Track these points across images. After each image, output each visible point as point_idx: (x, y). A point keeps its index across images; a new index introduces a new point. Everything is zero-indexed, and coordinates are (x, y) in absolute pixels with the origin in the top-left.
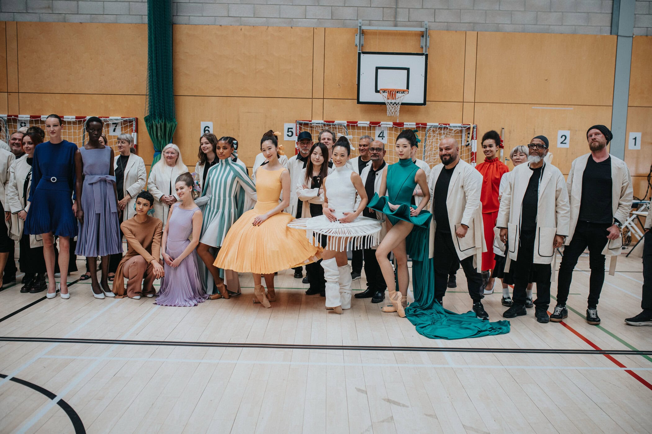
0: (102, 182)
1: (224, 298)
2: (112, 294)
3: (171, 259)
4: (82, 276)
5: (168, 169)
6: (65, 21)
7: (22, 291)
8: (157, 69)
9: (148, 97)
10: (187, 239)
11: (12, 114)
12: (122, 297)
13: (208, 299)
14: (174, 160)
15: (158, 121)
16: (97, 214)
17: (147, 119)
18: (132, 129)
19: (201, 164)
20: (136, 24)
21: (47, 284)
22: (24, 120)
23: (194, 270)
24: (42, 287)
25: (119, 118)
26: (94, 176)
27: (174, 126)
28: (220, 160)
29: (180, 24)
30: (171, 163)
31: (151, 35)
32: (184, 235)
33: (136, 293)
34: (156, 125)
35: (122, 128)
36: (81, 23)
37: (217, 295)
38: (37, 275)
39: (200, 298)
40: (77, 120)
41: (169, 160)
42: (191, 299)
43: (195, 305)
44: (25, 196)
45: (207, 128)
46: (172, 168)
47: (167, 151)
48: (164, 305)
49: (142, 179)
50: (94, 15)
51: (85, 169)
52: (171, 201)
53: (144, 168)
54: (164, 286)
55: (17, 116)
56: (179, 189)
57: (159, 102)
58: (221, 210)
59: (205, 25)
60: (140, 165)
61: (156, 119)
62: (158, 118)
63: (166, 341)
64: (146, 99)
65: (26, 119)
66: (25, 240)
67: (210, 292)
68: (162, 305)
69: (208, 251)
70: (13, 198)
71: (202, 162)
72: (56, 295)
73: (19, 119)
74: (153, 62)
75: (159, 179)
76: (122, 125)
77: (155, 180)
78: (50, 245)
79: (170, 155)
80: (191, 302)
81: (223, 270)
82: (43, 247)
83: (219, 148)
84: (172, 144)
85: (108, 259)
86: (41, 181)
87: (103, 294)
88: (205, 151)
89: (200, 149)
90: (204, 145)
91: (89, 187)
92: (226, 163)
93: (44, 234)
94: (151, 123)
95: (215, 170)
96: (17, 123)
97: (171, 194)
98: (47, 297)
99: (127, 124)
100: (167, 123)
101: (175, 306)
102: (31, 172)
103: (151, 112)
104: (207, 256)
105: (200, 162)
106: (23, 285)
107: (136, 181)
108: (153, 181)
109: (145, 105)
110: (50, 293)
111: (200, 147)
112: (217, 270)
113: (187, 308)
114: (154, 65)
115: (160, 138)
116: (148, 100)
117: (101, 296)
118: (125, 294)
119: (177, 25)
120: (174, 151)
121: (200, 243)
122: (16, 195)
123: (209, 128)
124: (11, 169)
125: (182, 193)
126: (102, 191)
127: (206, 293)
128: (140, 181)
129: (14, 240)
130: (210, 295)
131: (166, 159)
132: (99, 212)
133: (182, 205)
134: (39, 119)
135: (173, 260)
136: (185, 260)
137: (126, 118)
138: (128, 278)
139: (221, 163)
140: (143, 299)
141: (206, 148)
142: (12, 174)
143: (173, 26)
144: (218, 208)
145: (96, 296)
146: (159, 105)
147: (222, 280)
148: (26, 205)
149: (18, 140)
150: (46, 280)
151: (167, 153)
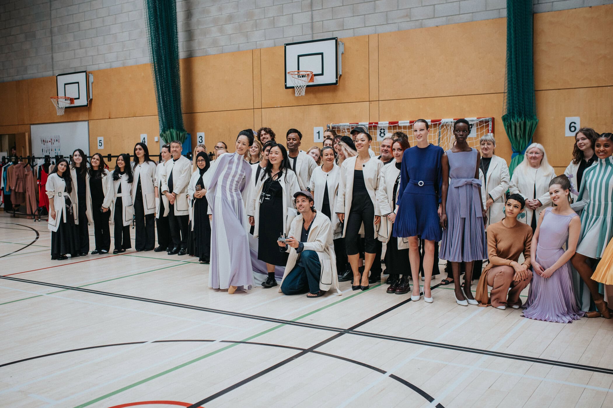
0: (468, 186)
1: (603, 317)
2: (475, 302)
3: (542, 268)
4: (442, 281)
5: (533, 170)
6: (421, 26)
7: (388, 291)
8: (516, 64)
9: (506, 94)
10: (560, 247)
11: (373, 122)
12: (486, 305)
13: (584, 316)
14: (539, 160)
15: (517, 119)
16: (462, 218)
17: (504, 119)
18: (488, 129)
19: (575, 163)
20: (493, 19)
21: (410, 286)
22: (383, 127)
23: (568, 283)
24: (406, 290)
25: (475, 118)
26: (460, 179)
27: (535, 124)
28: (599, 159)
29: (541, 13)
30: (535, 164)
31: (510, 29)
32: (558, 242)
33: (500, 303)
34: (515, 124)
35: (477, 129)
36: (437, 26)
37: (595, 313)
38: (401, 276)
39: (574, 315)
40: (433, 123)
41: (532, 161)
42: (563, 314)
43: (570, 322)
44: (394, 200)
45: (573, 125)
46: (536, 169)
47: (530, 151)
48: (533, 318)
49: (505, 182)
50: (450, 17)
51: (451, 172)
52: (536, 205)
53: (507, 170)
54: (532, 298)
55: (377, 123)
56: (553, 193)
57: (518, 99)
58: (601, 217)
59: (571, 9)
60: (503, 166)
61: (515, 117)
62: (518, 116)
63: (540, 358)
64: (504, 96)
65: (385, 125)
66: (393, 242)
67: (586, 309)
68: (531, 318)
69: (585, 262)
70: (383, 201)
71: (577, 160)
72: (420, 298)
73: (379, 125)
74: (513, 56)
75: (521, 181)
76: (477, 126)
77: (517, 183)
78: (416, 248)
79: (534, 155)
80: (564, 318)
81: (603, 284)
82: (409, 249)
83: (599, 146)
84: (536, 144)
85: (472, 265)
86: (409, 185)
87: (466, 301)
88: (582, 147)
89: (576, 146)
90: (580, 141)
91: (455, 190)
92: (606, 163)
93: (411, 237)
94: (509, 121)
95: (593, 171)
96: (377, 130)
97: (535, 198)
98: (412, 299)
99: (483, 124)
100: (527, 122)
101: (545, 320)
102: (400, 176)
103: (509, 110)
104: (583, 268)
105: (575, 160)
106: (389, 285)
107: (499, 184)
108: (515, 184)
109: (502, 104)
110: (414, 295)
111: (576, 143)
112: (596, 284)
113: (560, 325)
114: (513, 60)
115: (518, 138)
116: (506, 97)
117: (464, 302)
118: (489, 303)
119: (538, 14)
120: (539, 151)
121: (576, 253)
122: (386, 198)
123: (575, 123)
124: (381, 174)
125: (557, 197)
126: (468, 194)
127: (581, 310)
128: (503, 183)
129: (381, 242)
130: (586, 312)
131: (530, 160)
132: (464, 217)
133: (556, 210)
134: (397, 124)
135: (544, 270)
136: (558, 271)
137: (482, 119)
138: (492, 286)
139: (599, 163)
140: (509, 311)
141: (583, 144)
142: (382, 179)
143: (533, 16)
144: (598, 214)
145: (459, 302)
146: (518, 102)
147: (602, 296)
148: (394, 208)
149: (386, 147)
150: (410, 283)
151: (531, 153)
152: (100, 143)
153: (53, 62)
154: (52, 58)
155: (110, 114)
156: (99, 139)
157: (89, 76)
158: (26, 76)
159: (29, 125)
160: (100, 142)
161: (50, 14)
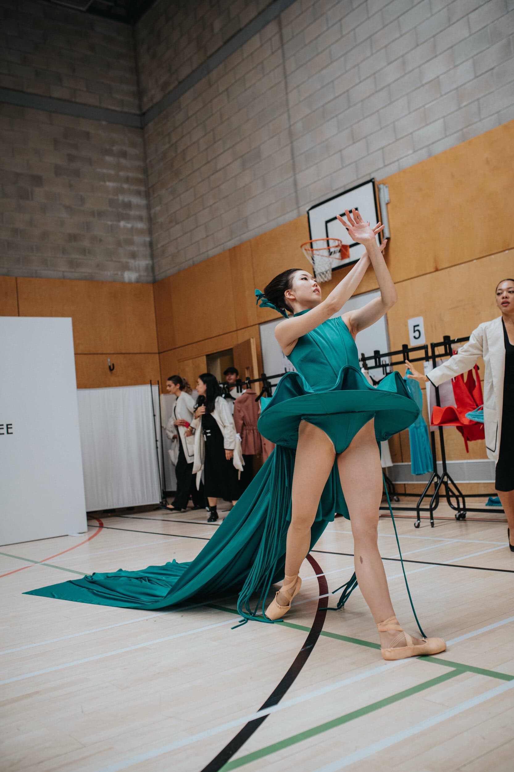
152: (414, 331)
153: (296, 192)
154: (295, 184)
155: (436, 261)
156: (411, 323)
157: (379, 190)
158: (246, 236)
159: (257, 326)
160: (416, 328)
161: (287, 101)
